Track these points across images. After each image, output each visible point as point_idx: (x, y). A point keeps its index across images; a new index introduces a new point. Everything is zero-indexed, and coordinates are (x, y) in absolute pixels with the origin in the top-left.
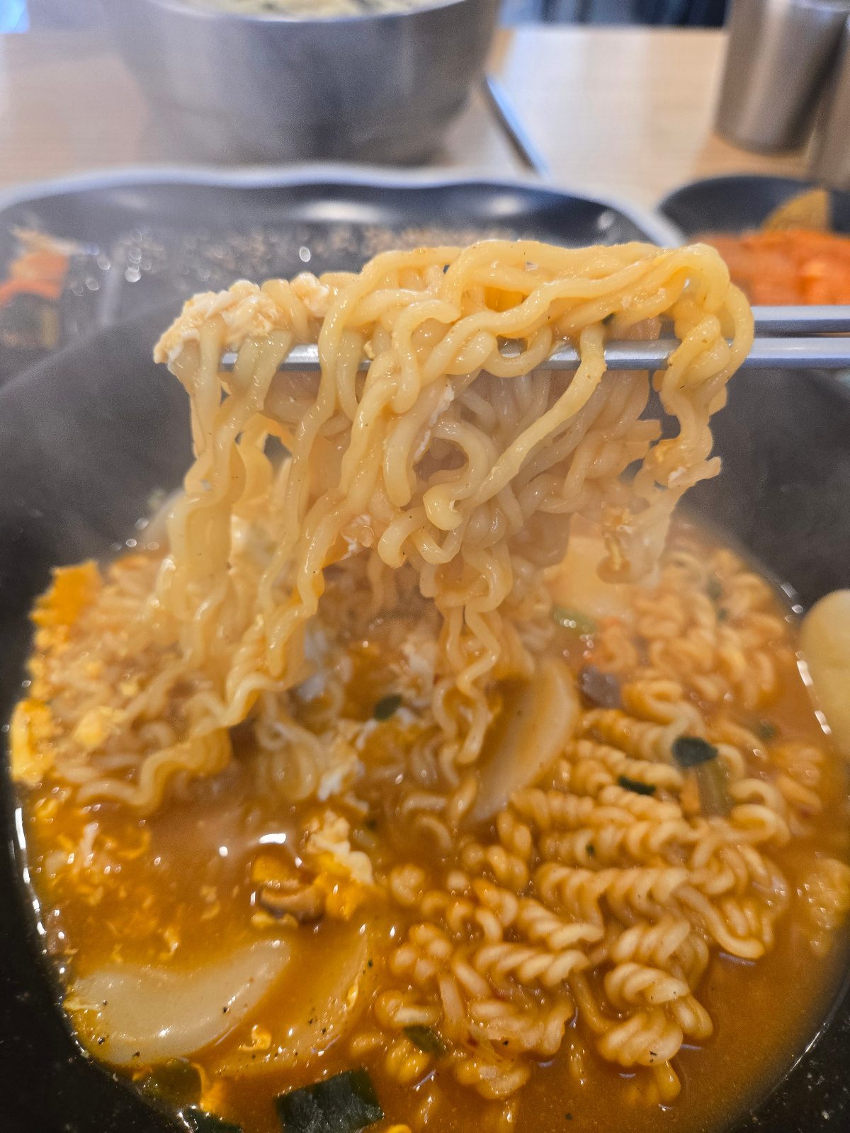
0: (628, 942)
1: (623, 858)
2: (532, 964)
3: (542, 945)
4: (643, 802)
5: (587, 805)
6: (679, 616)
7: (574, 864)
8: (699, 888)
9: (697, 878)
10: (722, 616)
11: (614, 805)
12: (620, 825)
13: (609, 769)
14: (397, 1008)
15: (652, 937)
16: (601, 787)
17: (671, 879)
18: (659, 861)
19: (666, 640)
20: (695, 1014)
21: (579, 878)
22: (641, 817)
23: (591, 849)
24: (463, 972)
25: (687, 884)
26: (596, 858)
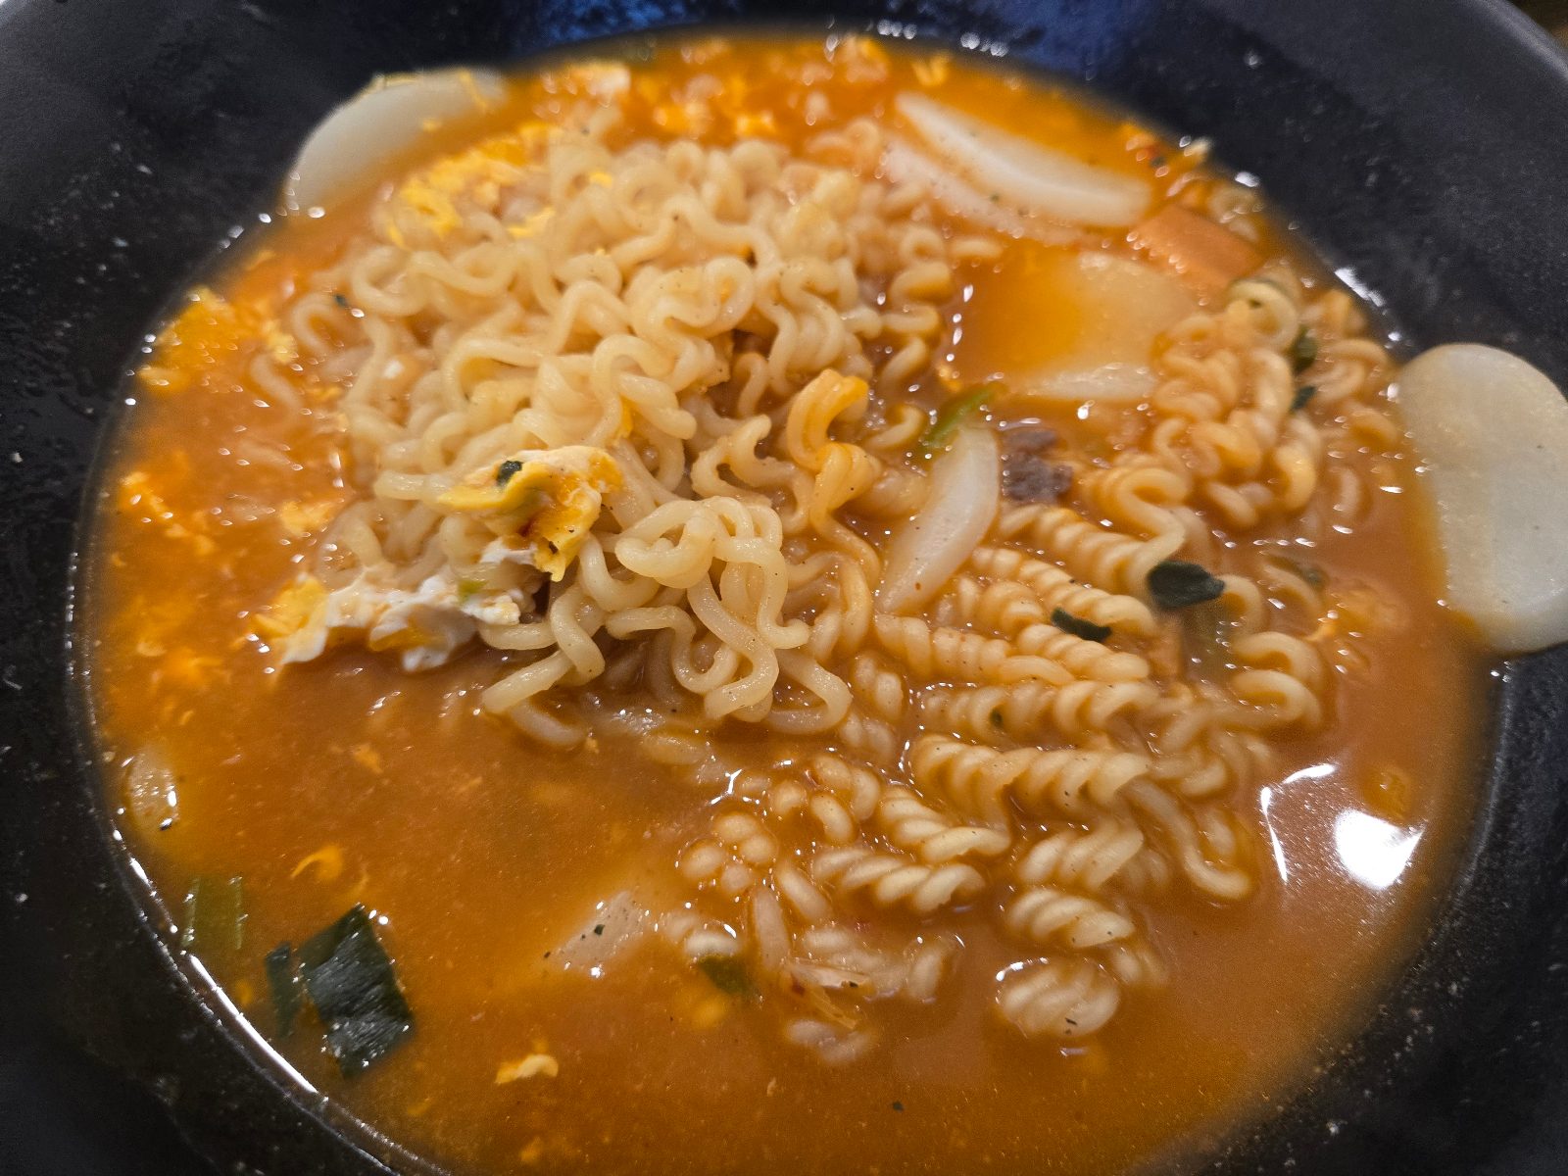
0: (1044, 856)
1: (1046, 732)
2: (895, 880)
3: (913, 854)
4: (1088, 650)
5: (996, 650)
6: (1229, 385)
7: (970, 737)
8: (1167, 786)
9: (1166, 769)
10: (1303, 400)
11: (1041, 651)
12: (1045, 684)
13: (1040, 596)
14: (688, 933)
15: (1080, 851)
16: (1022, 625)
17: (1120, 768)
18: (1104, 741)
19: (1191, 420)
20: (1141, 962)
21: (976, 758)
22: (1080, 674)
23: (997, 717)
24: (793, 884)
25: (1147, 778)
26: (1002, 729)
